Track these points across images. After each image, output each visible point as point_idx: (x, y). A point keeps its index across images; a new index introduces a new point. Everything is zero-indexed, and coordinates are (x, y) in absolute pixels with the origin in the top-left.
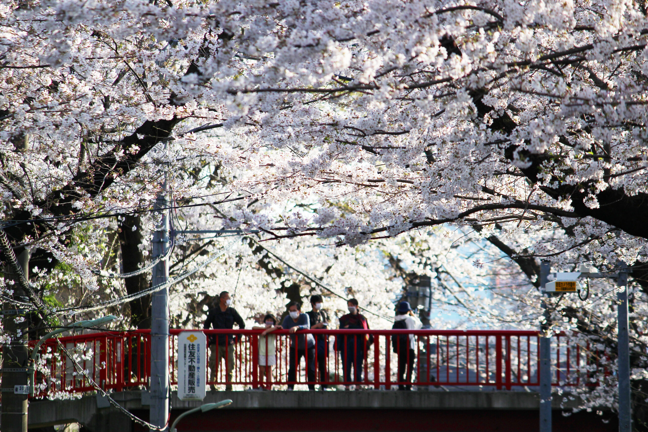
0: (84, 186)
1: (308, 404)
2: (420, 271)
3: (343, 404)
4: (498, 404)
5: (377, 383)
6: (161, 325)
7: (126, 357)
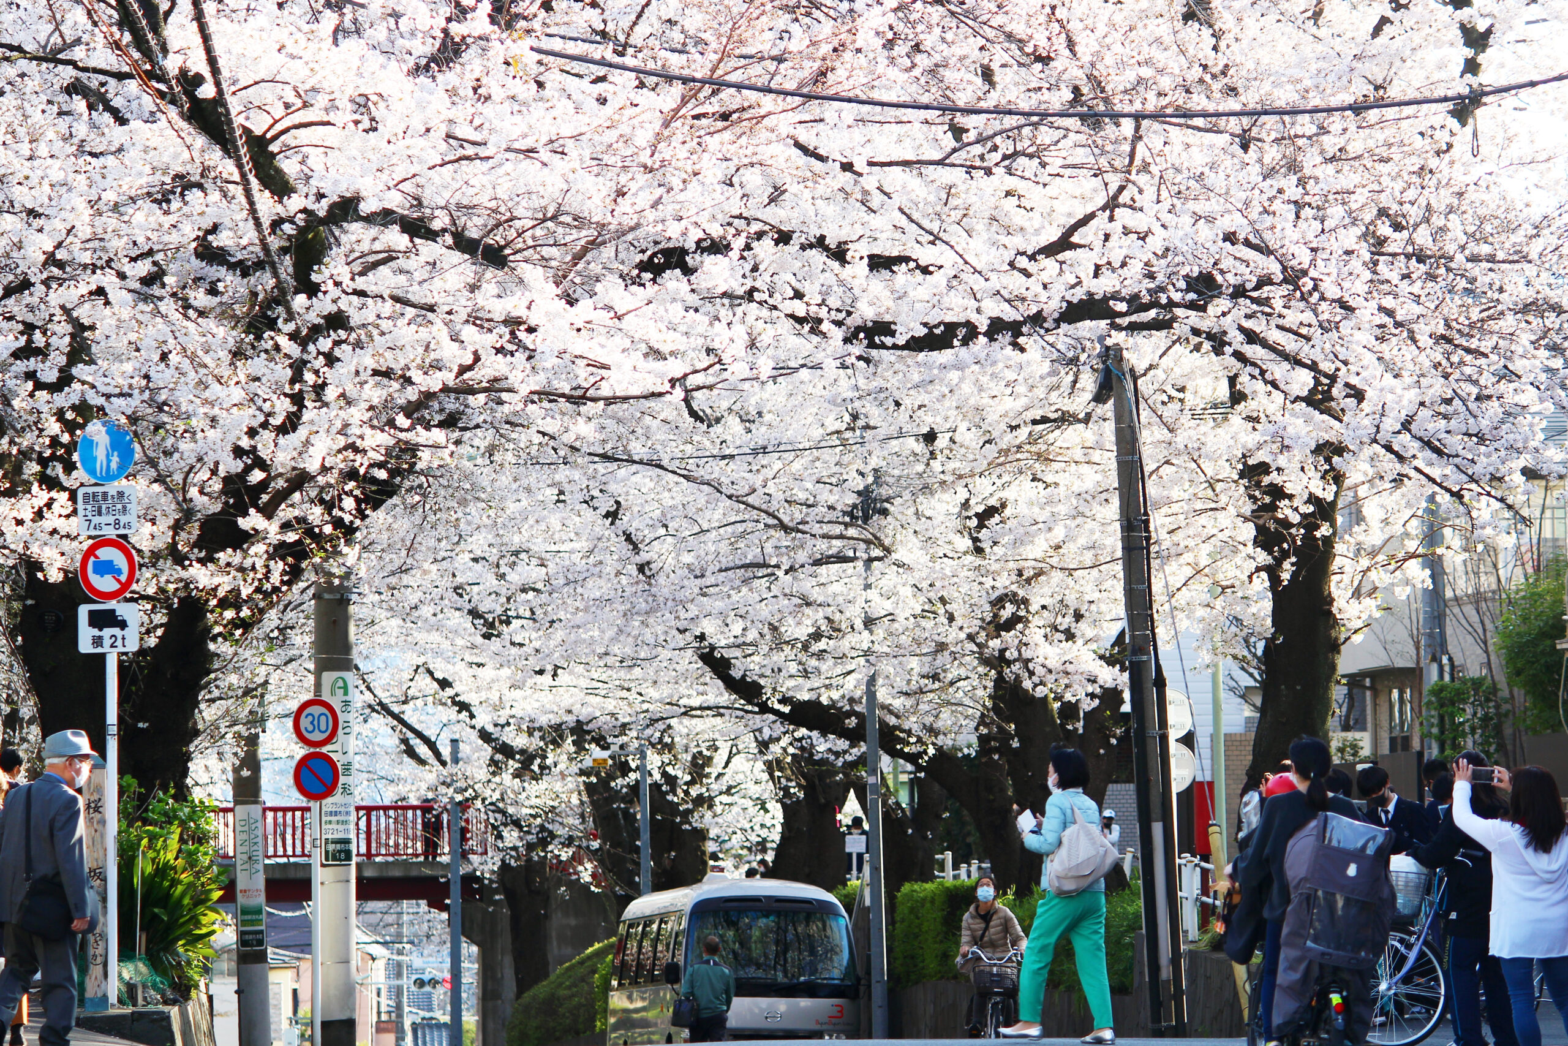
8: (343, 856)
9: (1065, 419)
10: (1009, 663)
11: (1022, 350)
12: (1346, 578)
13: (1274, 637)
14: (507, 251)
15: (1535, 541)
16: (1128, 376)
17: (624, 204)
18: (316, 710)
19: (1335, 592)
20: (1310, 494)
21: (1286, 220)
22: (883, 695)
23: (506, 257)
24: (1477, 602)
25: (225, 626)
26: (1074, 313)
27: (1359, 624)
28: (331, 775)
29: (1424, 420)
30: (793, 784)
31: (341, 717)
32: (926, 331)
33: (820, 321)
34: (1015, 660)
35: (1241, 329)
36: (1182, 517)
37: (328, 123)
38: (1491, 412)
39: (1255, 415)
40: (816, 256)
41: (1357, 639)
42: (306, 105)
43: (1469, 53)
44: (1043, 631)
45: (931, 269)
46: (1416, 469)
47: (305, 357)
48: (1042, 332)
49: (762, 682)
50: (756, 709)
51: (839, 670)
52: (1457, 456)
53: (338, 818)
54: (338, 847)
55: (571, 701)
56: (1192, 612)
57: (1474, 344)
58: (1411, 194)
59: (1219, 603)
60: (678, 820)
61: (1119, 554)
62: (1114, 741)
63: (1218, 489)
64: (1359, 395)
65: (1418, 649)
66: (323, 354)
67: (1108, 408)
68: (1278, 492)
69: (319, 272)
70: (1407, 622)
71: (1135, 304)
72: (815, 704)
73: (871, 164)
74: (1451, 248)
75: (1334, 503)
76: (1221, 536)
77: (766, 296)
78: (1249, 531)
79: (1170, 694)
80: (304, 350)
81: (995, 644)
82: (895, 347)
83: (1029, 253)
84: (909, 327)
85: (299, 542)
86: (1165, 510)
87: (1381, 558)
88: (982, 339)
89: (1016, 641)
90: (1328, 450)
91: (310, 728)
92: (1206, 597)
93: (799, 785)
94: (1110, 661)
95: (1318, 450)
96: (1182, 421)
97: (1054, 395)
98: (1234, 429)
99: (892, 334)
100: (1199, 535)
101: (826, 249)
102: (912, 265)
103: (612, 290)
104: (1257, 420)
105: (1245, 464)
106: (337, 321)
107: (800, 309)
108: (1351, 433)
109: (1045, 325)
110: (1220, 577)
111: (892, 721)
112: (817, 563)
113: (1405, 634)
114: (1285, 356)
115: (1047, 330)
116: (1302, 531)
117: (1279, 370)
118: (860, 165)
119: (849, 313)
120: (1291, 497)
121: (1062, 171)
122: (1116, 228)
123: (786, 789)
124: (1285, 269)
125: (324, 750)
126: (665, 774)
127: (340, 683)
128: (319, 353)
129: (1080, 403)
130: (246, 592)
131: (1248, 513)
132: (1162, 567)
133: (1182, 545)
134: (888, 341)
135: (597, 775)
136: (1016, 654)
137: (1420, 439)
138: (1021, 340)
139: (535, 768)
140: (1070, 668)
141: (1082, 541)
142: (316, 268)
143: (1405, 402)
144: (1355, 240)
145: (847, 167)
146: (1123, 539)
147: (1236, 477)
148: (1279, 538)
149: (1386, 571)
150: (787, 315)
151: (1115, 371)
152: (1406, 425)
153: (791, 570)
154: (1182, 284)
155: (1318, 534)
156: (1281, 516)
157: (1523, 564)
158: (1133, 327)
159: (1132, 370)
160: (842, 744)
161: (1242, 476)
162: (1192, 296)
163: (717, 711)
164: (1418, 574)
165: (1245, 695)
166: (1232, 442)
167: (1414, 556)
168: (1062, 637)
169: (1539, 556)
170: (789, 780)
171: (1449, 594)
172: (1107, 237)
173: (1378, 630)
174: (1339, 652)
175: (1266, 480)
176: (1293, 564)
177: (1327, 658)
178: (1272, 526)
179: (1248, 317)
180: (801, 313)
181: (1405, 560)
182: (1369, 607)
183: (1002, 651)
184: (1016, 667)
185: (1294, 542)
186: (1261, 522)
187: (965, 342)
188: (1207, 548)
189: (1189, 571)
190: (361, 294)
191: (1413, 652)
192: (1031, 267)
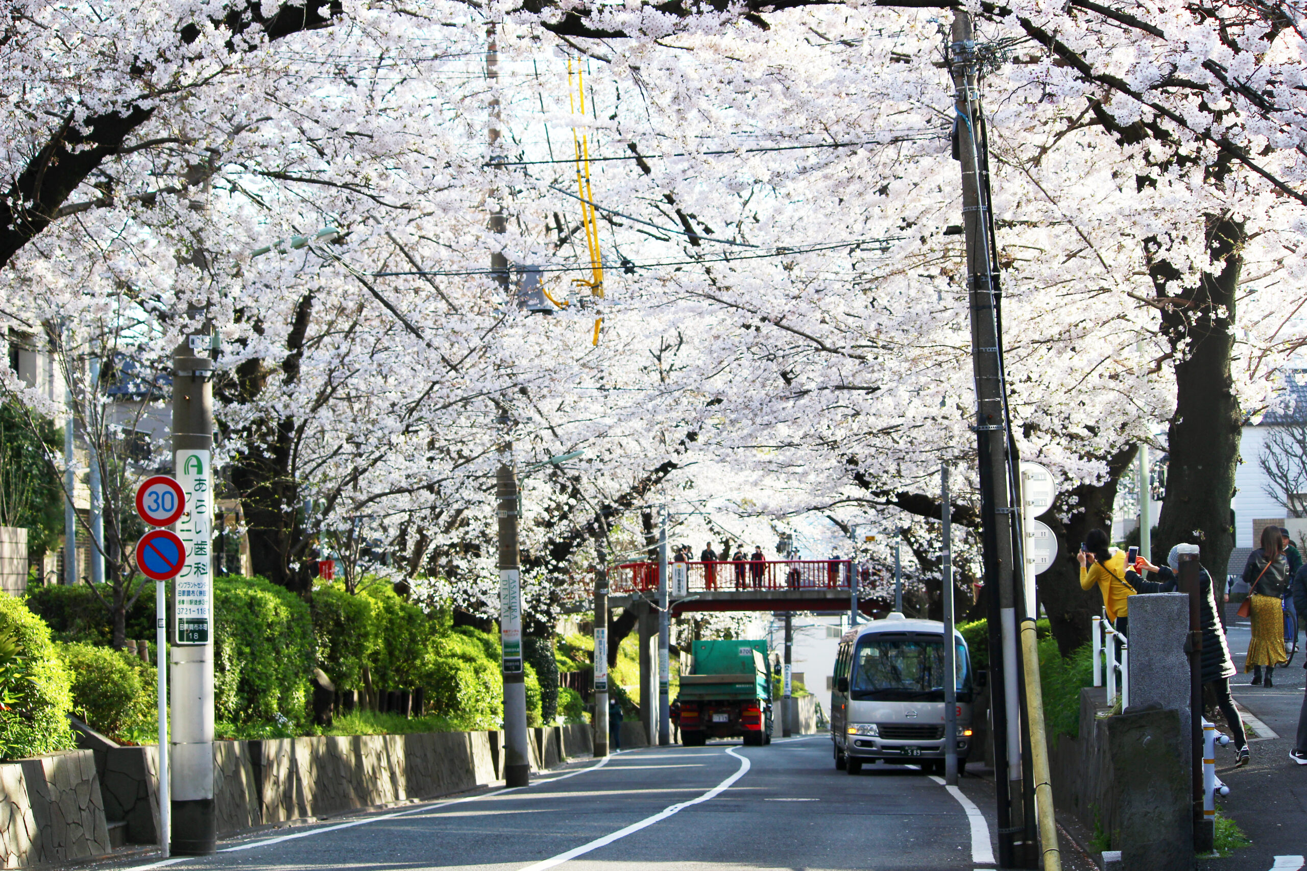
0: (638, 493)
1: (736, 598)
2: (788, 532)
3: (753, 597)
4: (829, 596)
5: (770, 587)
6: (664, 560)
7: (646, 575)
8: (196, 636)
12: (1244, 363)
13: (1177, 418)
18: (161, 488)
19: (1234, 375)
27: (1258, 405)
28: (177, 555)
41: (1258, 420)
53: (191, 597)
54: (191, 627)
87: (1276, 343)
91: (154, 506)
116: (1197, 313)
125: (169, 529)
127: (194, 462)
148: (1175, 322)
155: (1214, 317)
174: (1239, 433)
176: (1187, 344)
177: (1228, 439)
178: (1171, 309)
182: (1265, 388)
185: (1190, 323)
186: (1161, 306)
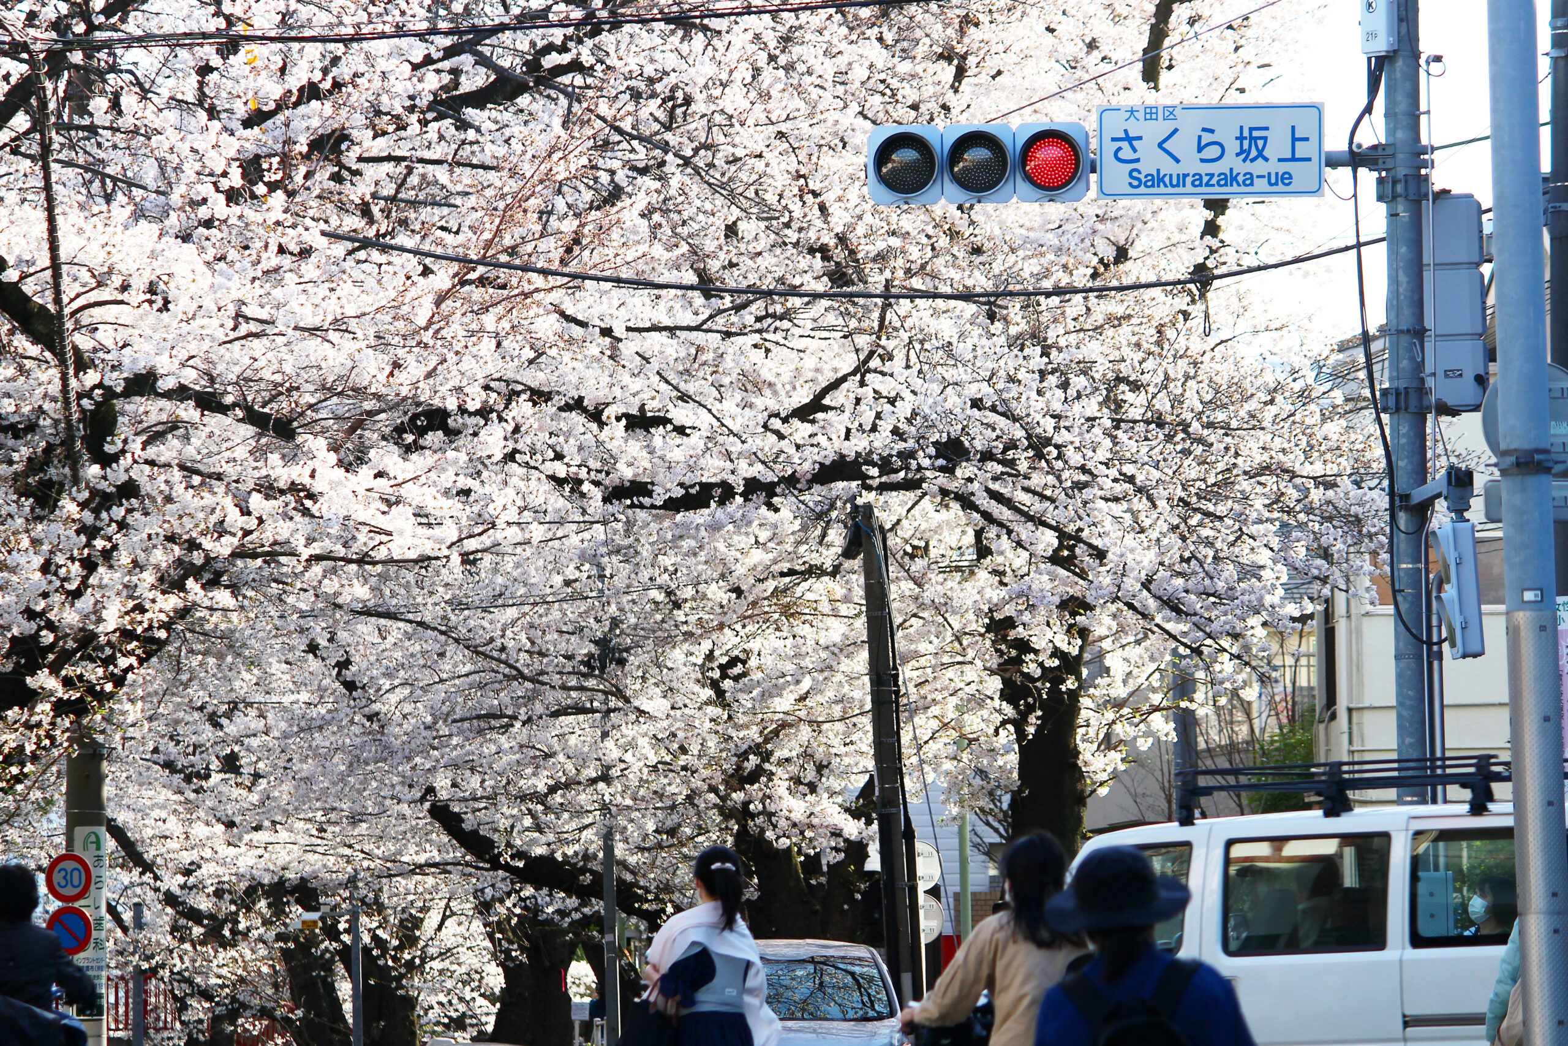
9: (813, 571)
10: (753, 816)
11: (777, 510)
12: (1092, 731)
13: (1020, 790)
14: (295, 424)
15: (1289, 689)
16: (877, 533)
17: (401, 377)
18: (69, 865)
19: (1082, 746)
20: (1055, 647)
21: (1031, 389)
22: (620, 850)
23: (294, 430)
24: (1230, 754)
25: (8, 781)
26: (827, 473)
27: (1104, 776)
28: (83, 930)
29: (1162, 579)
30: (515, 946)
31: (94, 872)
32: (683, 492)
33: (580, 482)
34: (760, 813)
35: (988, 490)
36: (929, 671)
37: (122, 302)
38: (1226, 574)
39: (1001, 568)
40: (576, 419)
41: (1103, 791)
42: (100, 284)
43: (1209, 215)
44: (787, 784)
45: (688, 431)
46: (1157, 625)
47: (98, 523)
48: (796, 492)
49: (496, 837)
50: (487, 866)
51: (574, 825)
52: (1195, 614)
55: (288, 858)
56: (939, 765)
57: (1210, 507)
58: (1149, 364)
59: (965, 756)
60: (394, 985)
61: (868, 706)
62: (858, 896)
63: (965, 643)
64: (1100, 555)
65: (1169, 802)
66: (116, 522)
67: (857, 563)
68: (1024, 646)
69: (113, 443)
70: (1158, 774)
71: (885, 466)
72: (548, 860)
73: (629, 329)
74: (1188, 416)
75: (1079, 657)
76: (967, 689)
77: (527, 458)
78: (995, 684)
79: (919, 846)
80: (97, 517)
81: (738, 796)
82: (653, 507)
83: (783, 415)
84: (667, 487)
85: (81, 700)
86: (913, 663)
87: (1125, 711)
88: (739, 500)
89: (760, 794)
90: (1074, 605)
91: (63, 883)
92: (952, 749)
93: (522, 948)
94: (855, 814)
95: (1063, 605)
96: (929, 575)
97: (803, 548)
98: (981, 583)
99: (650, 494)
100: (946, 688)
101: (584, 410)
102: (669, 427)
103: (386, 456)
104: (1002, 574)
105: (992, 619)
106: (129, 489)
107: (561, 470)
108: (1093, 592)
109: (799, 486)
110: (967, 730)
111: (628, 877)
112: (555, 714)
113: (1157, 787)
114: (1030, 518)
115: (800, 491)
116: (1048, 685)
117: (1024, 531)
118: (619, 331)
119: (608, 474)
120: (1036, 652)
121: (812, 334)
122: (868, 392)
123: (507, 952)
124: (1029, 437)
125: (76, 905)
126: (375, 938)
127: (93, 838)
128: (111, 520)
129: (828, 557)
130: (29, 748)
131: (995, 666)
132: (911, 718)
133: (929, 698)
134: (646, 501)
135: (296, 940)
136: (760, 807)
137: (1160, 598)
138: (776, 500)
139: (226, 933)
140: (815, 821)
141: (830, 694)
142: (109, 439)
143: (1146, 563)
144: (1097, 407)
145: (606, 332)
146: (873, 693)
147: (983, 630)
148: (1025, 692)
149: (1131, 724)
150: (548, 477)
151: (864, 528)
152: (1146, 585)
153: (529, 721)
154: (932, 451)
155: (1063, 688)
156: (1026, 670)
157: (1277, 714)
158: (883, 488)
159: (881, 527)
160: (573, 902)
161: (988, 630)
162: (941, 462)
163: (443, 867)
164: (1163, 727)
165: (990, 851)
166: (978, 597)
167: (1157, 709)
168: (805, 789)
169: (1294, 704)
170: (511, 942)
171: (1202, 745)
172: (858, 401)
173: (1129, 783)
174: (1084, 805)
175: (1012, 634)
176: (1038, 718)
177: (1073, 810)
178: (1018, 679)
179: (995, 478)
180: (562, 474)
181: (1150, 713)
182: (1115, 758)
183: (746, 804)
184: (760, 820)
185: (1040, 695)
186: (1007, 675)
187: (722, 503)
188: (953, 701)
189: (935, 724)
190: (152, 463)
191: (1165, 806)
192: (784, 429)
